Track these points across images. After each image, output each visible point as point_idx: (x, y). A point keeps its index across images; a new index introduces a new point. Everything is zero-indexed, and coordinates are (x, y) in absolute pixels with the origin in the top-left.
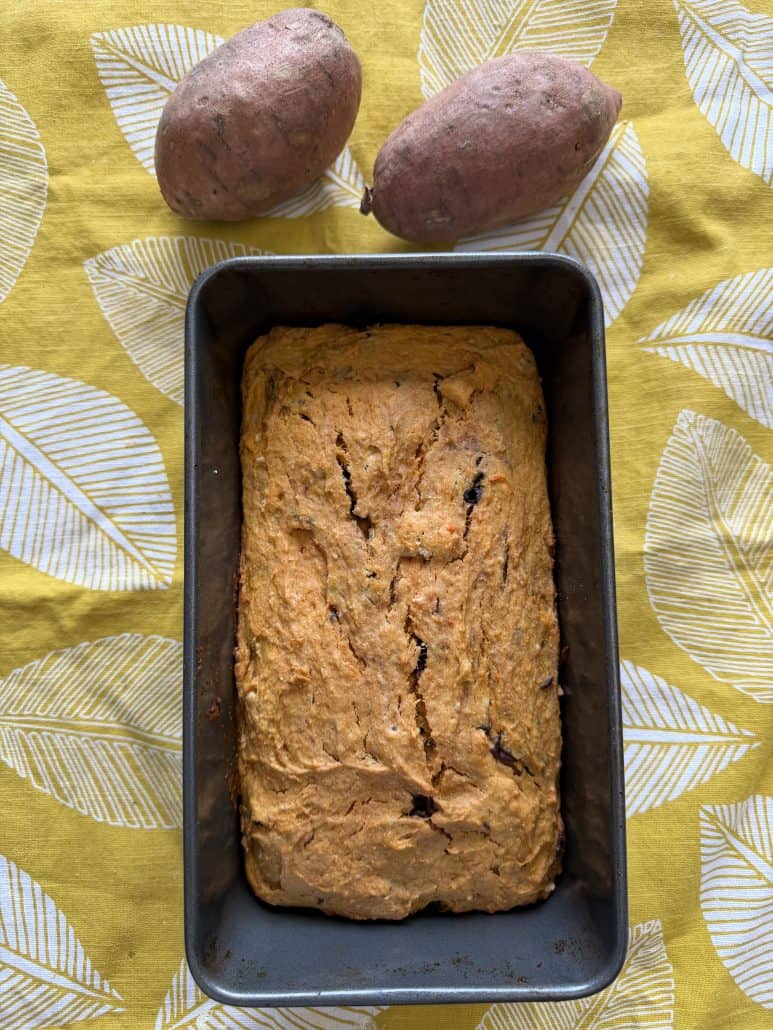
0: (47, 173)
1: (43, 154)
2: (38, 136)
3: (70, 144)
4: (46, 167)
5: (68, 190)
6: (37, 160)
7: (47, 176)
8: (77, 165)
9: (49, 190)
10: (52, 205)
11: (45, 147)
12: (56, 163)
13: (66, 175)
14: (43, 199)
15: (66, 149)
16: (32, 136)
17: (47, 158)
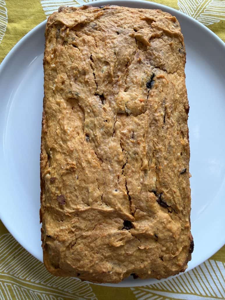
0: (7, 21)
1: (6, 13)
2: (5, 4)
3: (18, 10)
4: (7, 18)
5: (15, 29)
6: (3, 15)
7: (7, 23)
8: (21, 19)
9: (7, 29)
10: (7, 35)
11: (8, 10)
12: (11, 17)
13: (16, 23)
14: (4, 32)
15: (17, 12)
16: (2, 4)
17: (8, 14)
